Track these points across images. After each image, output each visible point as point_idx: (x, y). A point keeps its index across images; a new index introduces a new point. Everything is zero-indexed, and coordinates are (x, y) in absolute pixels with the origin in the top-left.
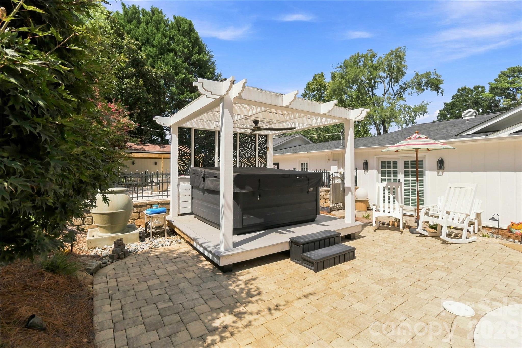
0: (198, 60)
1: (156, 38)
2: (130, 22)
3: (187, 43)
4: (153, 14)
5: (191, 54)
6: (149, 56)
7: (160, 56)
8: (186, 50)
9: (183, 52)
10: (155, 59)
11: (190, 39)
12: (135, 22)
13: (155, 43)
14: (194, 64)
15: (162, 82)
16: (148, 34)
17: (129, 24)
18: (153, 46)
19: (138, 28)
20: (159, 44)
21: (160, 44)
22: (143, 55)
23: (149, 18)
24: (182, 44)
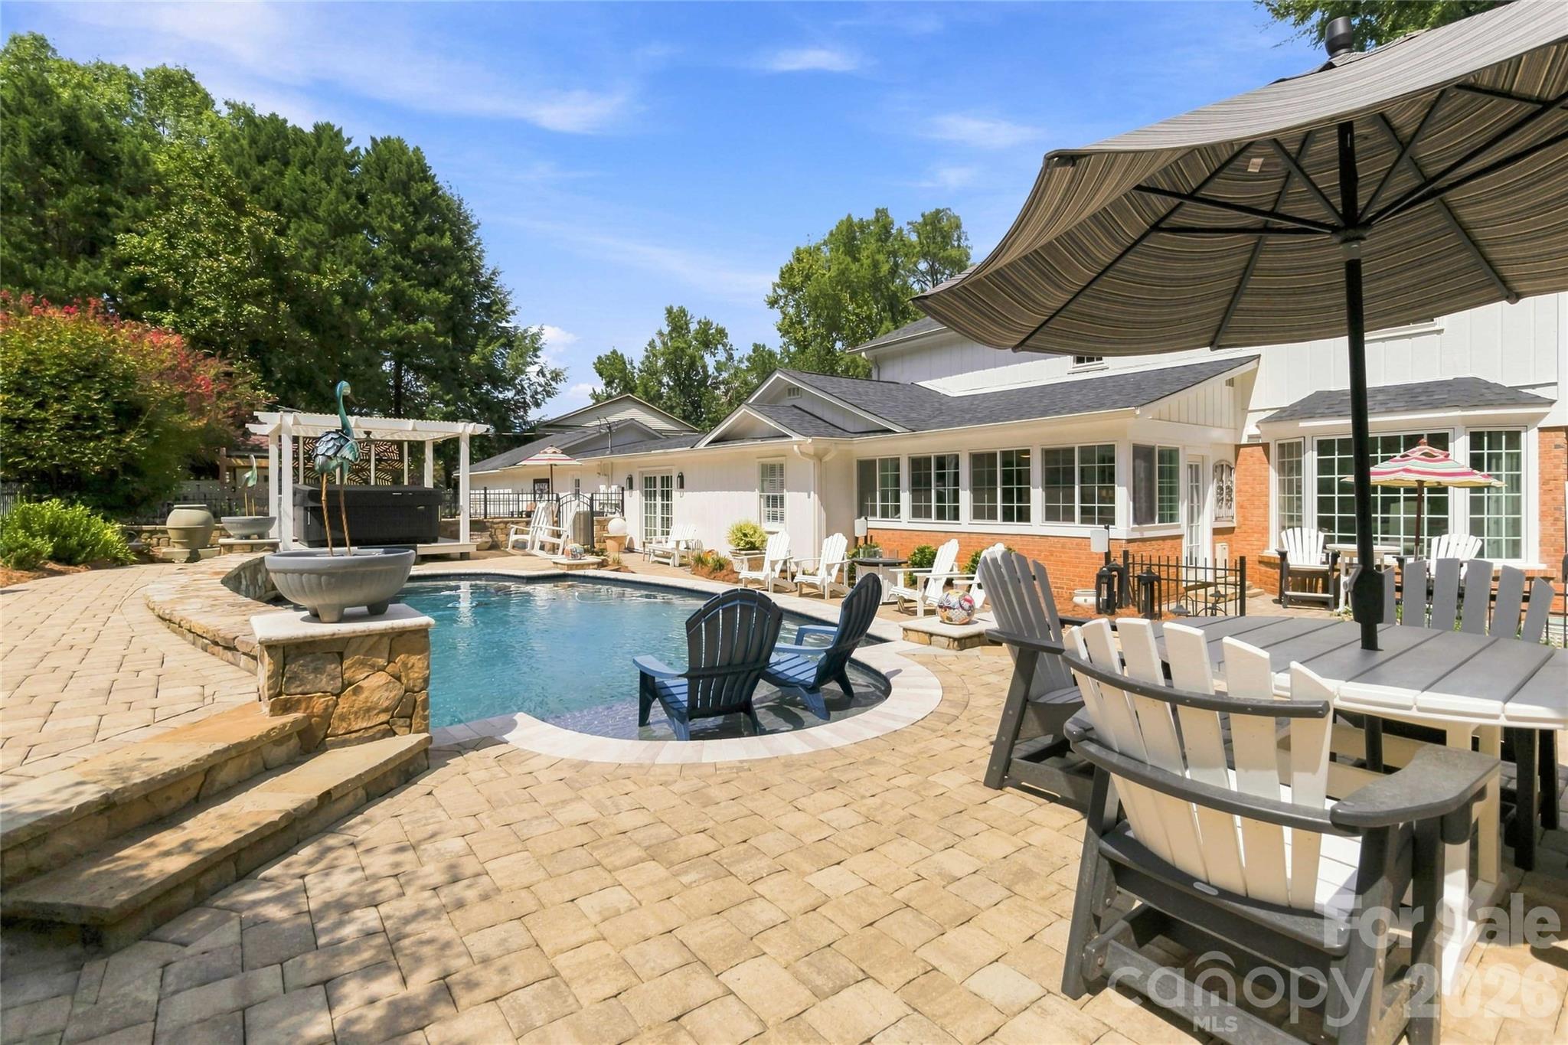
0: (430, 248)
1: (324, 202)
2: (261, 160)
3: (399, 209)
4: (319, 143)
5: (411, 233)
6: (306, 242)
7: (332, 242)
8: (398, 226)
9: (390, 230)
10: (322, 249)
11: (408, 197)
12: (273, 163)
13: (321, 213)
14: (418, 257)
15: (338, 300)
16: (304, 191)
17: (261, 168)
18: (317, 220)
19: (282, 174)
20: (330, 215)
21: (333, 216)
22: (287, 246)
23: (309, 151)
24: (388, 211)
